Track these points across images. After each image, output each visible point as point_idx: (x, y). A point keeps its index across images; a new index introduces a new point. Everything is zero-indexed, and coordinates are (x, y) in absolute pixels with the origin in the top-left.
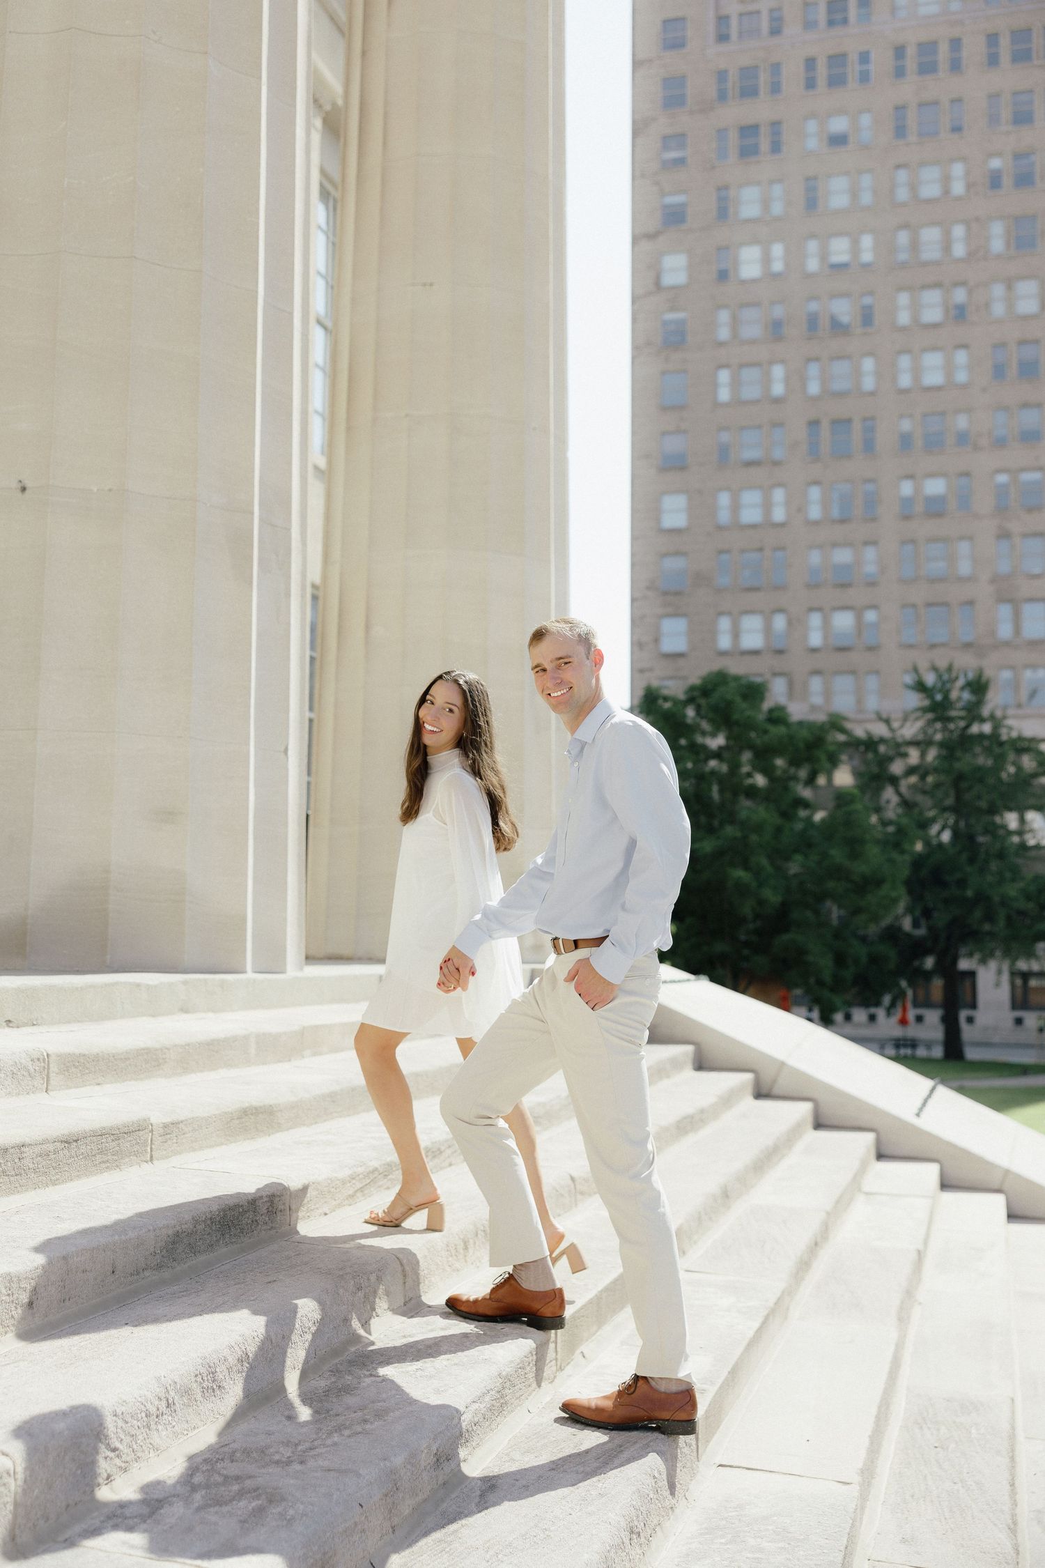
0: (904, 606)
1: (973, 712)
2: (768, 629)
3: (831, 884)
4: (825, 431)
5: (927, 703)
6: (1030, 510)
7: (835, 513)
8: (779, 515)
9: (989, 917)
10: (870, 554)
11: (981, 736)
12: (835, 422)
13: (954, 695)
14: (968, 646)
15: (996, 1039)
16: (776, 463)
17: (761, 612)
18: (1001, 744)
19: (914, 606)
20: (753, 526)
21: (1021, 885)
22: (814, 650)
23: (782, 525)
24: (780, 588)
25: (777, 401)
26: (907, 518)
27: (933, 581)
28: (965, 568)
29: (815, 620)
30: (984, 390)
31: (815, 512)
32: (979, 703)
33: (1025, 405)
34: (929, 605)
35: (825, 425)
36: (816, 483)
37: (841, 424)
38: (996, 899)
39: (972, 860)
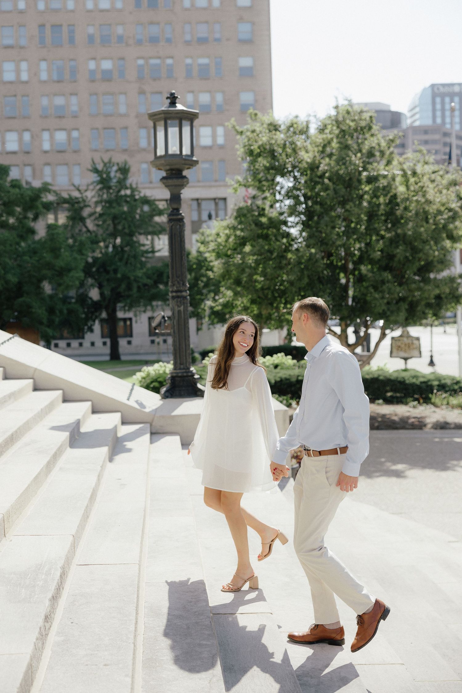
0: (92, 129)
1: (122, 183)
2: (20, 140)
3: (45, 272)
4: (48, 30)
5: (98, 178)
6: (155, 80)
7: (55, 77)
8: (24, 77)
9: (129, 288)
10: (74, 100)
11: (126, 196)
12: (53, 26)
13: (112, 174)
14: (125, 151)
15: (142, 351)
16: (22, 48)
17: (17, 131)
18: (135, 200)
19: (97, 129)
20: (11, 83)
21: (145, 270)
22: (46, 152)
23: (26, 82)
24: (26, 117)
25: (21, 12)
26: (93, 81)
27: (106, 116)
28: (123, 109)
29: (46, 136)
30: (131, 13)
31: (44, 76)
32: (125, 179)
33: (152, 23)
34: (105, 128)
35: (48, 27)
36: (44, 60)
37: (56, 27)
38: (132, 278)
39: (121, 260)
